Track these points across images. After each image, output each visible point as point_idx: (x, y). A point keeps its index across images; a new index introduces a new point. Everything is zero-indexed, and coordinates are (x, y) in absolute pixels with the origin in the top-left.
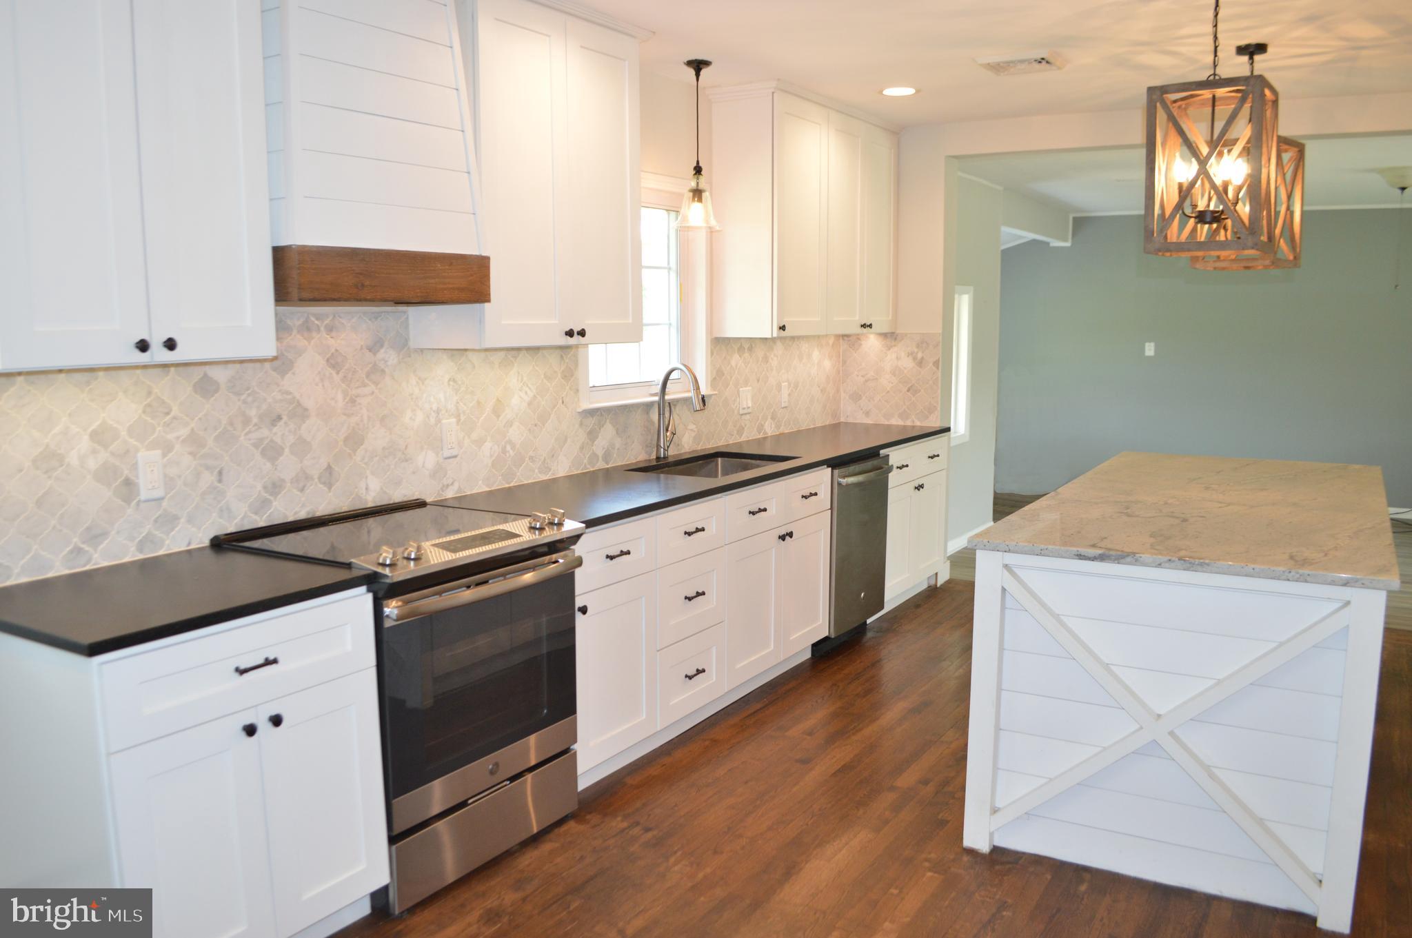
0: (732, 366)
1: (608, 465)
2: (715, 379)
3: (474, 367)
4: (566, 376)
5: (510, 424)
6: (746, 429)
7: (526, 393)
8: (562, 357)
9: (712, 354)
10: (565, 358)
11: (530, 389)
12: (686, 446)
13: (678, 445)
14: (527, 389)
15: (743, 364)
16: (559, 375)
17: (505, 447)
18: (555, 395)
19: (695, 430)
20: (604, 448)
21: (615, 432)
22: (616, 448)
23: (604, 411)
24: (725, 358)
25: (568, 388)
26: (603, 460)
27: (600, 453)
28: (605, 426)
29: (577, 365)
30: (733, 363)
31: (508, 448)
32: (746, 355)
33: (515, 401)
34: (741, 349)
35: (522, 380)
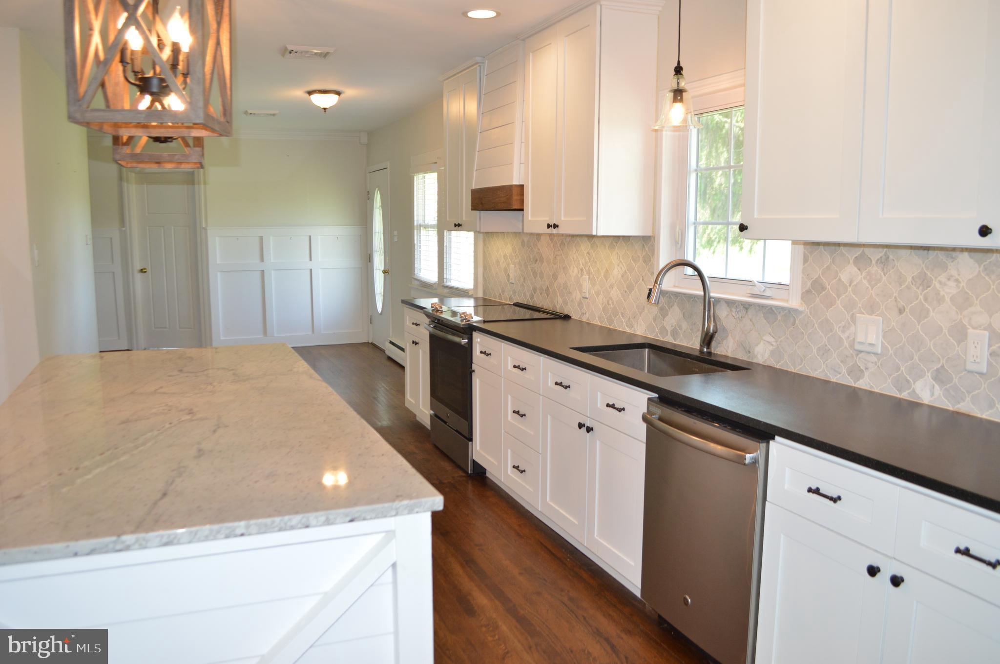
0: (840, 280)
1: (675, 341)
2: (808, 292)
3: (597, 247)
4: (646, 261)
5: (612, 286)
6: (866, 374)
7: (621, 268)
8: (643, 246)
9: (805, 260)
10: (646, 247)
11: (623, 266)
12: (759, 356)
13: (749, 352)
14: (622, 266)
15: (865, 282)
16: (641, 259)
17: (609, 301)
18: (638, 273)
19: (774, 343)
20: (672, 326)
21: (681, 315)
22: (683, 330)
23: (672, 295)
24: (828, 268)
25: (646, 269)
26: (671, 335)
27: (669, 329)
28: (673, 307)
29: (653, 254)
30: (844, 277)
31: (610, 302)
32: (875, 269)
33: (615, 272)
34: (861, 262)
35: (619, 259)
